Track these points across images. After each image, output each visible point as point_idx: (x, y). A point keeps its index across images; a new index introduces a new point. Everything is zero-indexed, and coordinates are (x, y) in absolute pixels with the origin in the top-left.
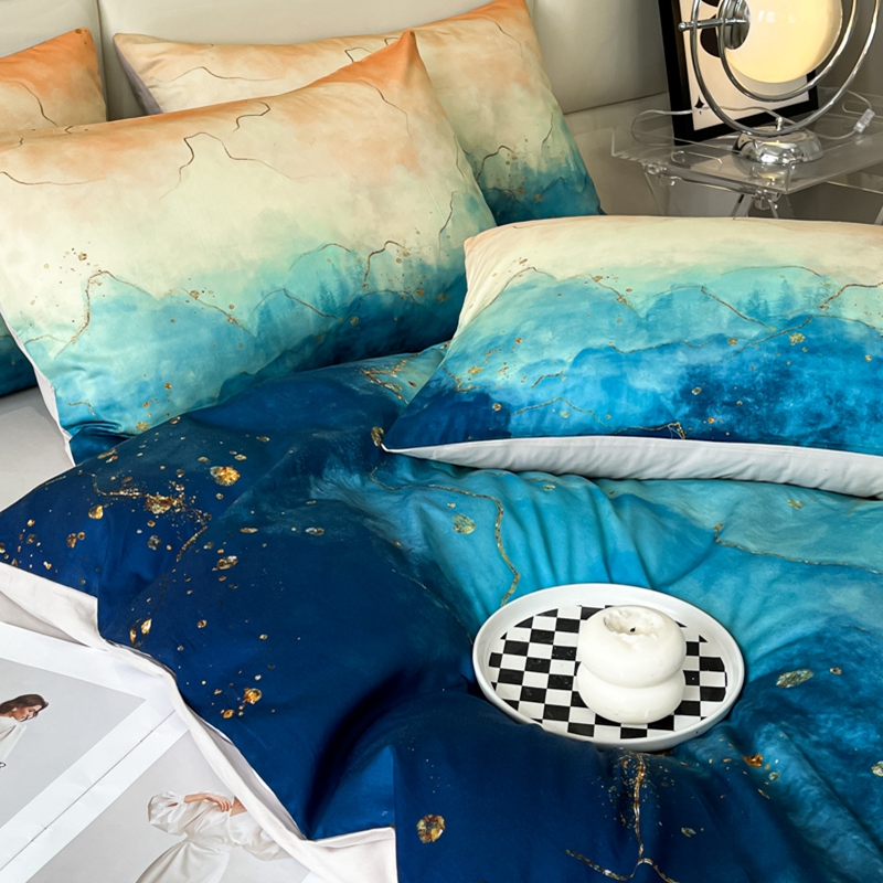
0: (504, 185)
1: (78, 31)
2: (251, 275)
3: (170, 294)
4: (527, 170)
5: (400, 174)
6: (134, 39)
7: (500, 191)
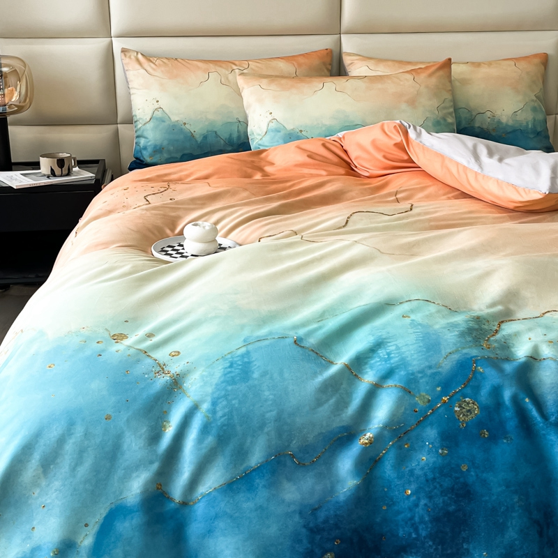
0: (485, 127)
1: (327, 49)
2: (324, 129)
3: (293, 130)
4: (499, 122)
5: (404, 106)
6: (350, 54)
7: (482, 129)
